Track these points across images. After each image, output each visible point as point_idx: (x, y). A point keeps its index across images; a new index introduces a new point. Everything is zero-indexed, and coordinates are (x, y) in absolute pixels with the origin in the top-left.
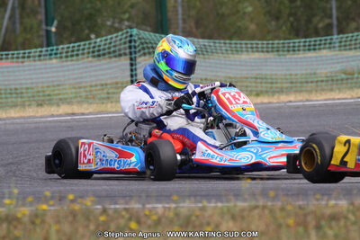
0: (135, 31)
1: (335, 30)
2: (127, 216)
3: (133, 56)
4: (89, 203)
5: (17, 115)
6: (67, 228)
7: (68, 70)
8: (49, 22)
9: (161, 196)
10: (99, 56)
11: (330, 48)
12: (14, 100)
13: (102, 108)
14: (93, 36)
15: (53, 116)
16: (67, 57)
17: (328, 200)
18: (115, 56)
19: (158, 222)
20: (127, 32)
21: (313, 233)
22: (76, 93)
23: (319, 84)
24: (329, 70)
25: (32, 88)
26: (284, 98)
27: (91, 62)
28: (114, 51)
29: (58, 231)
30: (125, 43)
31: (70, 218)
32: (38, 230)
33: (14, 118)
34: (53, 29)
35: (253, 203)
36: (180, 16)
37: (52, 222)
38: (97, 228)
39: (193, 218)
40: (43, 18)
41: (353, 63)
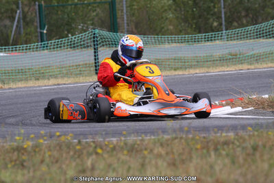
0: (97, 31)
1: (224, 28)
2: (94, 145)
3: (96, 47)
4: (69, 138)
5: (23, 86)
6: (56, 154)
7: (55, 57)
8: (42, 27)
10: (74, 47)
11: (221, 39)
12: (21, 76)
13: (77, 80)
14: (70, 35)
16: (54, 48)
17: (221, 133)
18: (84, 47)
19: (114, 149)
20: (92, 32)
21: (212, 153)
22: (60, 71)
23: (215, 62)
24: (221, 53)
25: (32, 69)
26: (192, 71)
27: (69, 51)
28: (84, 44)
29: (50, 156)
31: (58, 148)
32: (38, 155)
33: (21, 88)
34: (45, 32)
35: (174, 136)
36: (125, 22)
37: (46, 150)
38: (75, 153)
39: (136, 146)
40: (38, 25)
41: (236, 49)
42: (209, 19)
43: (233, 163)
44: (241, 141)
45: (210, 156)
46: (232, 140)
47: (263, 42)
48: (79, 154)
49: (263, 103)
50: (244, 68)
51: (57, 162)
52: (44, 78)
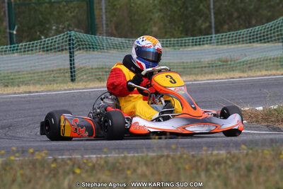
0: (73, 33)
1: (213, 31)
2: (71, 163)
3: (72, 50)
4: (44, 155)
6: (28, 172)
7: (26, 61)
8: (11, 28)
9: (94, 149)
10: (47, 51)
11: (210, 43)
13: (50, 87)
14: (43, 37)
15: (15, 93)
16: (25, 51)
17: (213, 150)
18: (59, 51)
19: (93, 167)
20: (67, 34)
21: (203, 174)
22: (31, 77)
23: (204, 69)
24: (210, 59)
27: (42, 55)
28: (58, 47)
29: (22, 175)
30: (66, 41)
31: (31, 166)
32: (8, 174)
34: (15, 32)
35: (159, 154)
36: (104, 22)
37: (18, 169)
38: (50, 173)
39: (118, 165)
40: (7, 24)
41: (227, 54)
42: (198, 21)
43: (226, 185)
44: (234, 160)
45: (200, 177)
46: (225, 159)
47: (257, 47)
48: (54, 173)
49: (256, 116)
50: (236, 76)
51: (30, 182)
52: (13, 84)
